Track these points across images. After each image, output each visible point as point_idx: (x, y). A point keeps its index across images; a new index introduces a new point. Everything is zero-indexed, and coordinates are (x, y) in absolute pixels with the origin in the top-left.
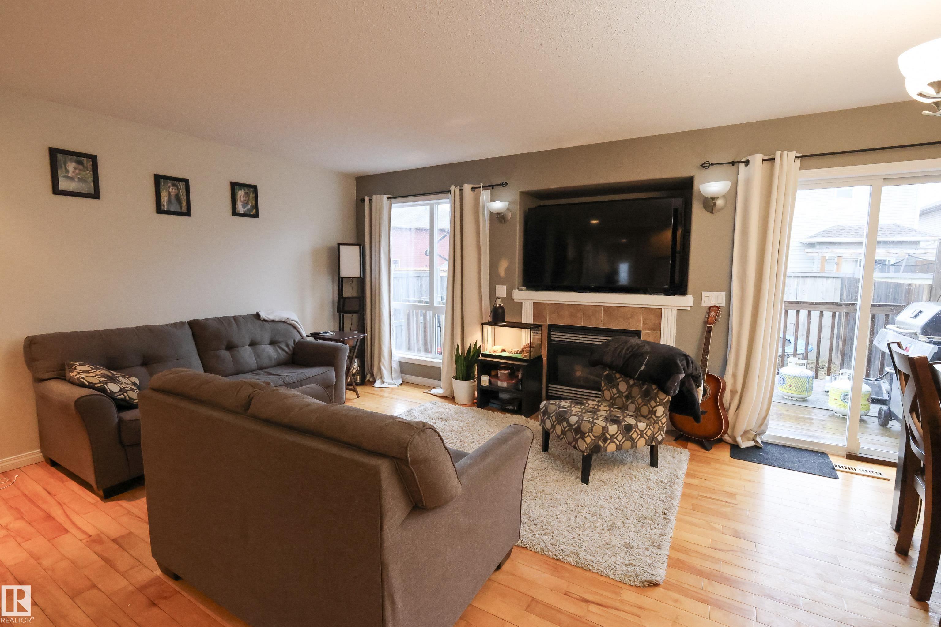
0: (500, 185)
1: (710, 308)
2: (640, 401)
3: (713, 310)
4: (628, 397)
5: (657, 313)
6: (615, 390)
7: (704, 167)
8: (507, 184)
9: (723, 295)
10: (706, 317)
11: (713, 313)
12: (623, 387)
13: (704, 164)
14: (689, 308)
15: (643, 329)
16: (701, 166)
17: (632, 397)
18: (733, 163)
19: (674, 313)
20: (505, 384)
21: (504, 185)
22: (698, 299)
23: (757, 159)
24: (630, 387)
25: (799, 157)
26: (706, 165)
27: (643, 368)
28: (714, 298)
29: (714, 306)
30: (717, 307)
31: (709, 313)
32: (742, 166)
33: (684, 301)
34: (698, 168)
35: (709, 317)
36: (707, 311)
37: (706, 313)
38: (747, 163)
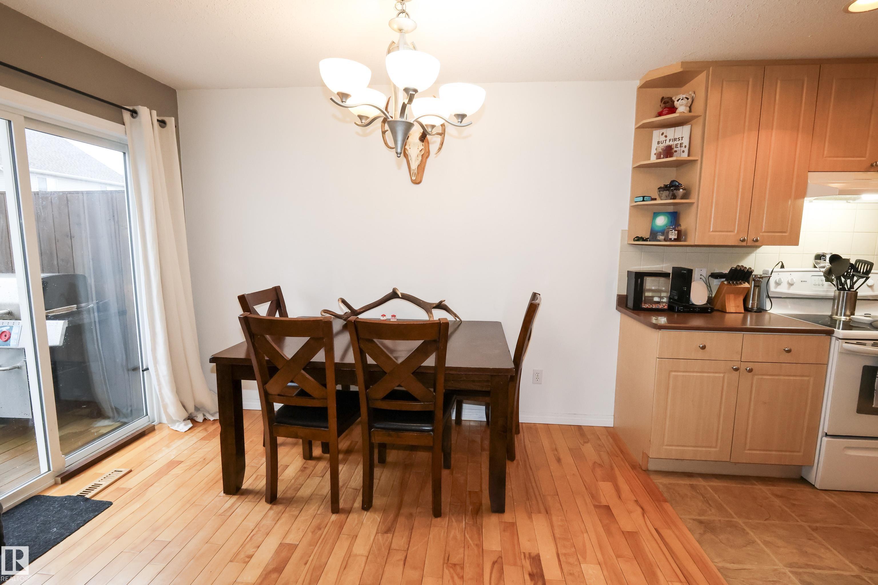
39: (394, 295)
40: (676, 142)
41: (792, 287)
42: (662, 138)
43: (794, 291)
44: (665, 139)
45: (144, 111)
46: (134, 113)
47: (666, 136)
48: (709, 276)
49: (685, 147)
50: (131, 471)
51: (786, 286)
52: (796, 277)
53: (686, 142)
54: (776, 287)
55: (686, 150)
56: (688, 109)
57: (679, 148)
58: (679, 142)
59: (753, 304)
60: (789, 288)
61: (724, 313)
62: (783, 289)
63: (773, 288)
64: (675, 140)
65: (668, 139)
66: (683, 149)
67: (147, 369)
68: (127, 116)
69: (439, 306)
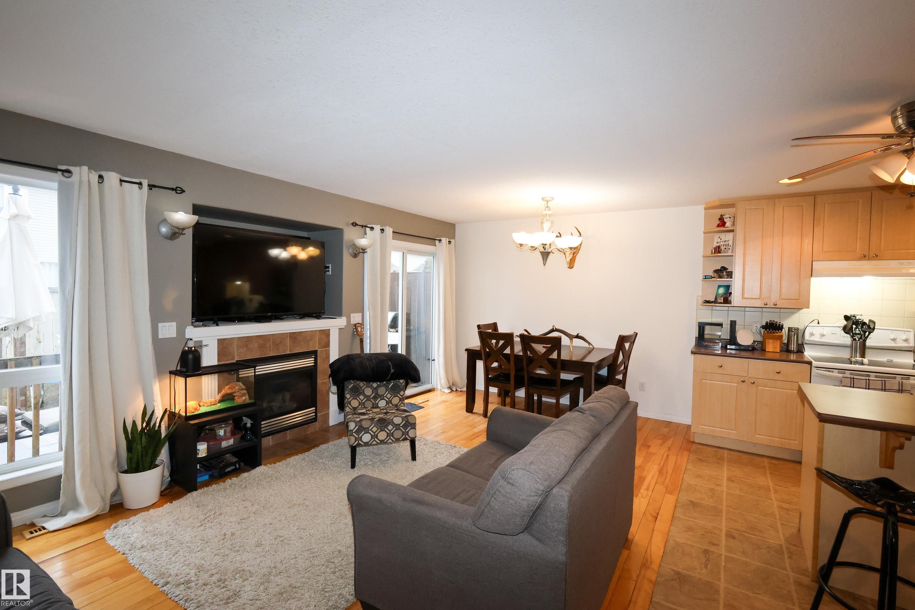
0: (172, 189)
1: (355, 325)
2: (389, 396)
3: (359, 326)
4: (375, 398)
5: (326, 333)
6: (362, 397)
7: (353, 225)
8: (183, 191)
9: (360, 315)
10: (354, 332)
11: (359, 328)
12: (368, 392)
13: (353, 223)
14: (344, 327)
15: (319, 348)
16: (351, 223)
17: (380, 396)
18: (363, 226)
19: (337, 331)
20: (231, 442)
21: (178, 192)
22: (349, 321)
23: (377, 228)
24: (375, 390)
25: (393, 232)
26: (355, 224)
27: (392, 371)
28: (356, 318)
29: (358, 323)
30: (360, 324)
31: (356, 329)
32: (368, 230)
33: (341, 322)
34: (347, 225)
35: (357, 331)
36: (354, 327)
37: (354, 329)
38: (372, 229)
39: (554, 329)
40: (726, 243)
41: (823, 337)
42: (719, 240)
43: (824, 340)
44: (720, 240)
45: (443, 239)
46: (440, 241)
47: (721, 239)
48: (760, 327)
49: (730, 246)
50: (428, 401)
51: (819, 336)
52: (825, 331)
53: (731, 243)
54: (810, 337)
55: (731, 248)
56: (731, 223)
57: (727, 247)
58: (727, 243)
59: (794, 348)
60: (821, 338)
61: (764, 352)
62: (816, 338)
63: (807, 337)
64: (725, 241)
65: (722, 241)
66: (729, 247)
67: (435, 360)
68: (437, 242)
69: (578, 337)
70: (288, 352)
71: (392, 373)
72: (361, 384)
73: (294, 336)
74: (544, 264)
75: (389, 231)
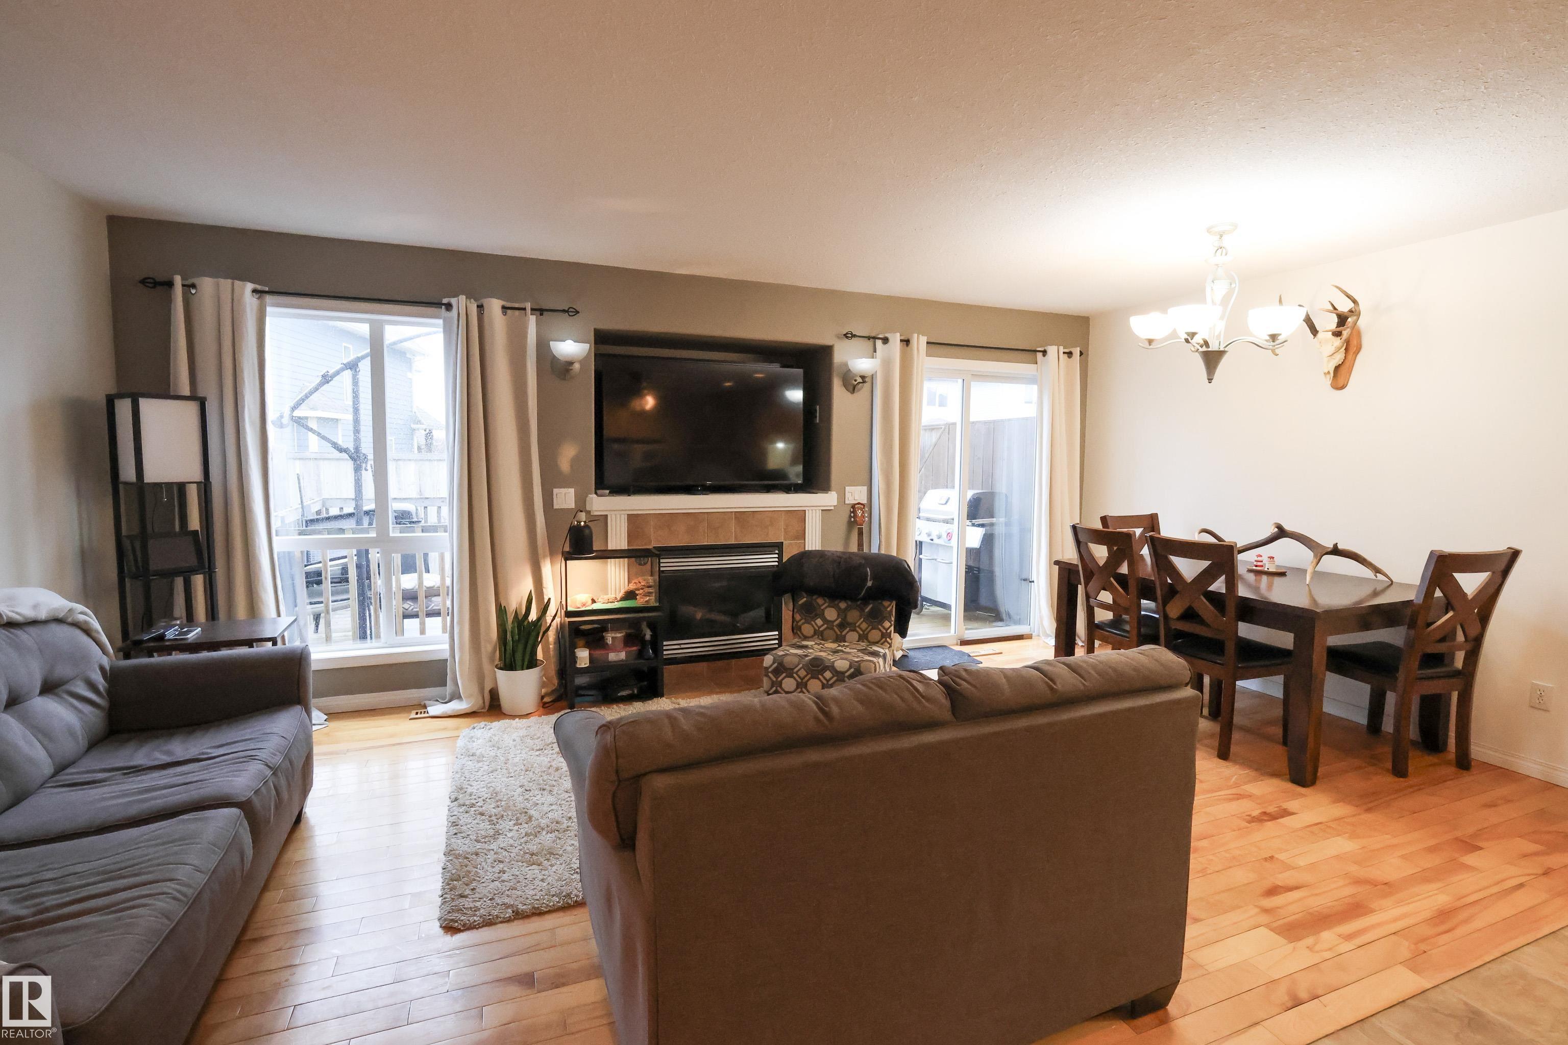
1: (853, 506)
2: (864, 626)
3: (859, 509)
4: (842, 626)
5: (800, 516)
6: (819, 622)
7: (847, 337)
8: (576, 312)
9: (864, 489)
10: (850, 517)
11: (860, 511)
12: (831, 614)
13: (847, 334)
14: (832, 508)
15: (785, 539)
16: (844, 335)
17: (849, 624)
18: (869, 338)
19: (819, 513)
20: (622, 655)
21: (571, 313)
22: (842, 496)
23: (895, 339)
24: (842, 613)
25: (928, 343)
26: (849, 336)
27: (869, 584)
28: (856, 494)
29: (859, 503)
30: (862, 504)
31: (854, 512)
32: (879, 343)
33: (828, 499)
34: (838, 337)
35: (855, 516)
36: (852, 510)
37: (851, 512)
38: (885, 340)
39: (1281, 533)
45: (1052, 350)
46: (1044, 353)
50: (1001, 653)
67: (1033, 582)
68: (1039, 355)
69: (1336, 551)
70: (732, 541)
71: (869, 587)
72: (820, 601)
73: (741, 517)
74: (1210, 380)
75: (920, 342)
